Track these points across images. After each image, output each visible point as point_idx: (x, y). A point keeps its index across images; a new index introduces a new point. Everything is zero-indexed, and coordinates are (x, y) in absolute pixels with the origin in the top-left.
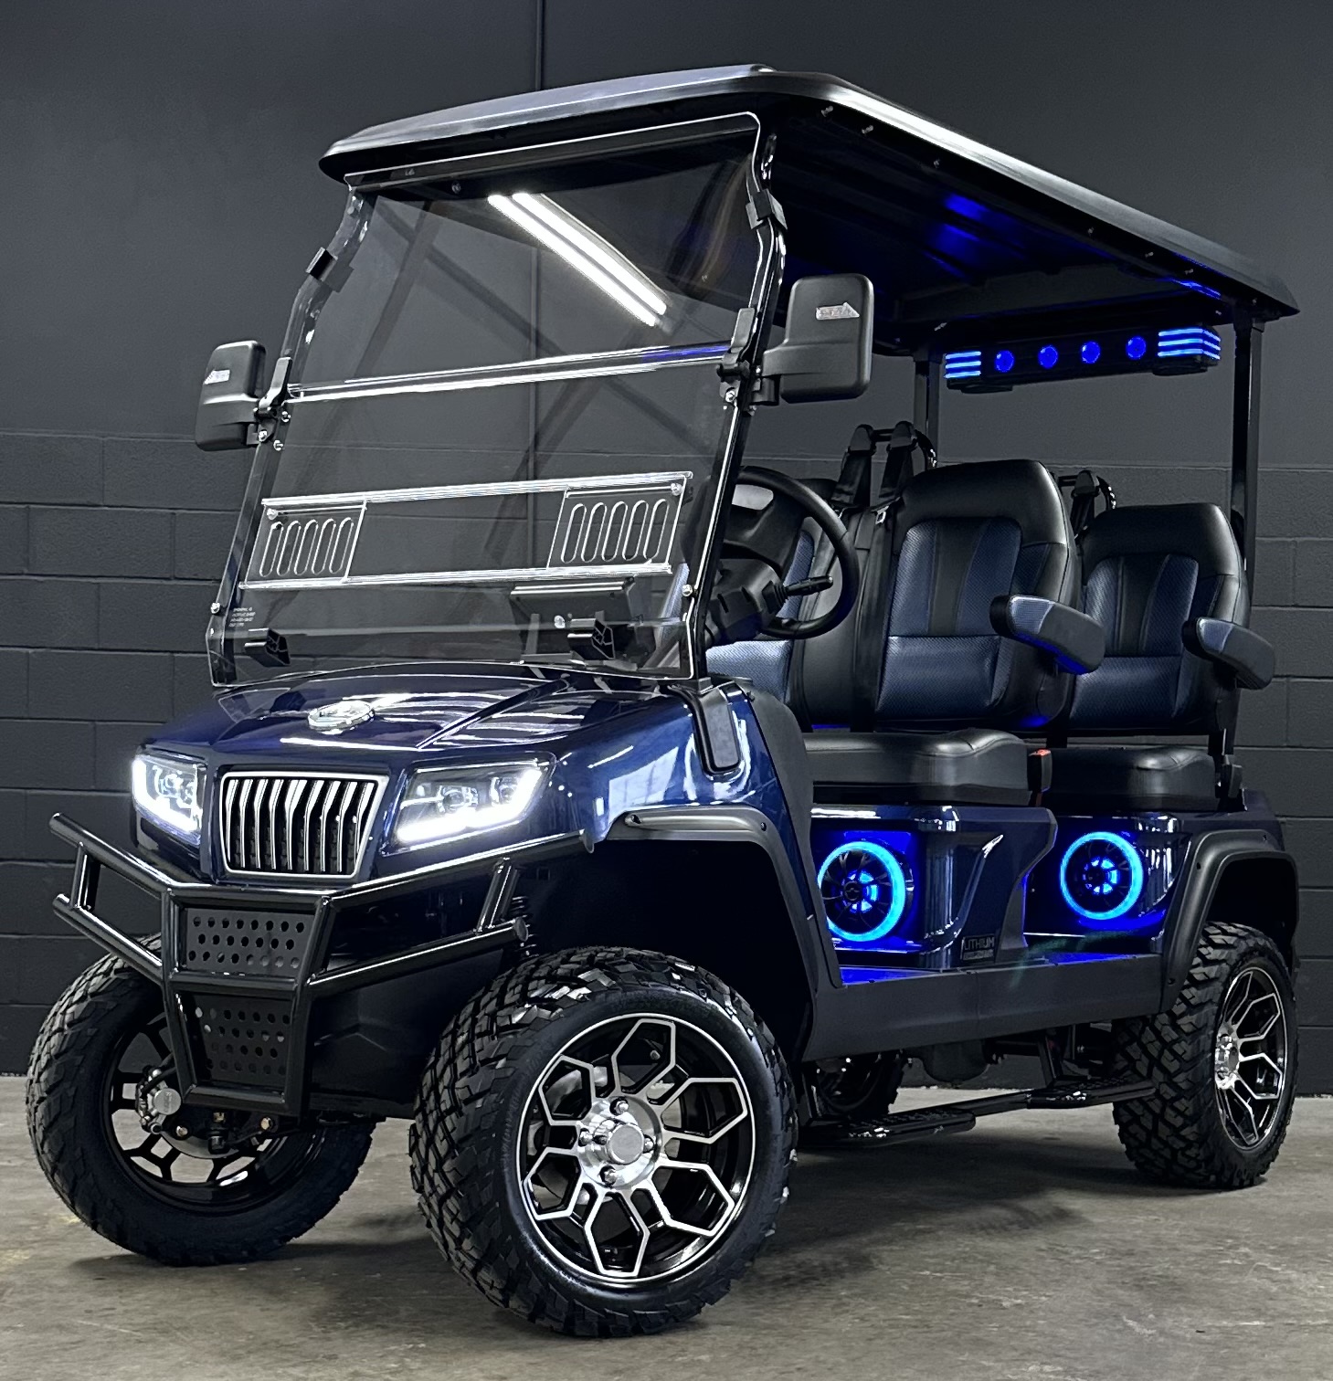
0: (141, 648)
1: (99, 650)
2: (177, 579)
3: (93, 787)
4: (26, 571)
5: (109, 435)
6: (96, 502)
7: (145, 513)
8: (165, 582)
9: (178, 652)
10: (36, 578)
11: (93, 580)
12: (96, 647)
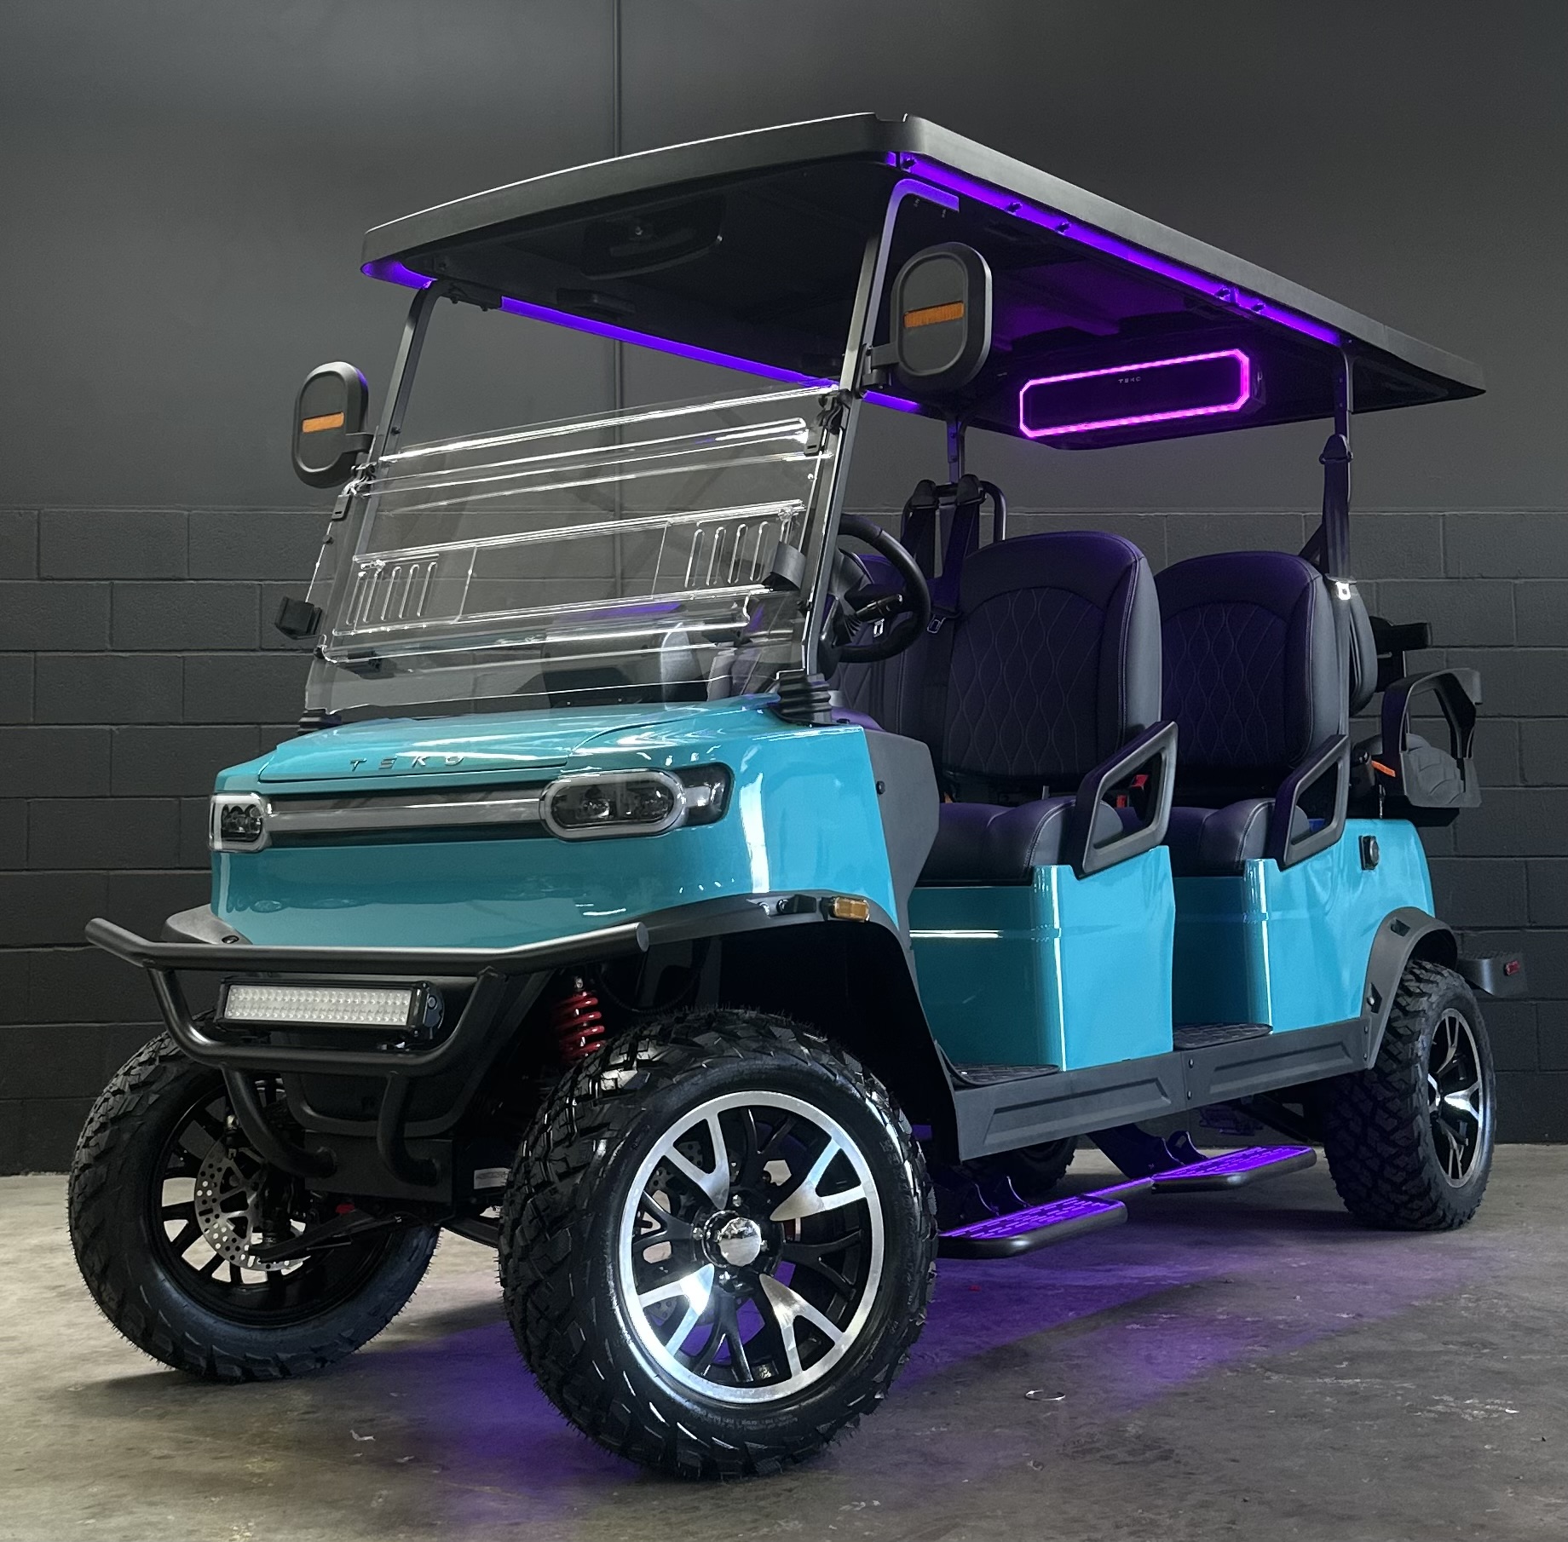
0: (227, 721)
1: (185, 724)
2: (263, 650)
3: (177, 865)
4: (109, 647)
5: (195, 509)
6: (181, 576)
7: (230, 586)
8: (252, 654)
9: (265, 723)
10: (120, 654)
11: (179, 655)
12: (181, 721)
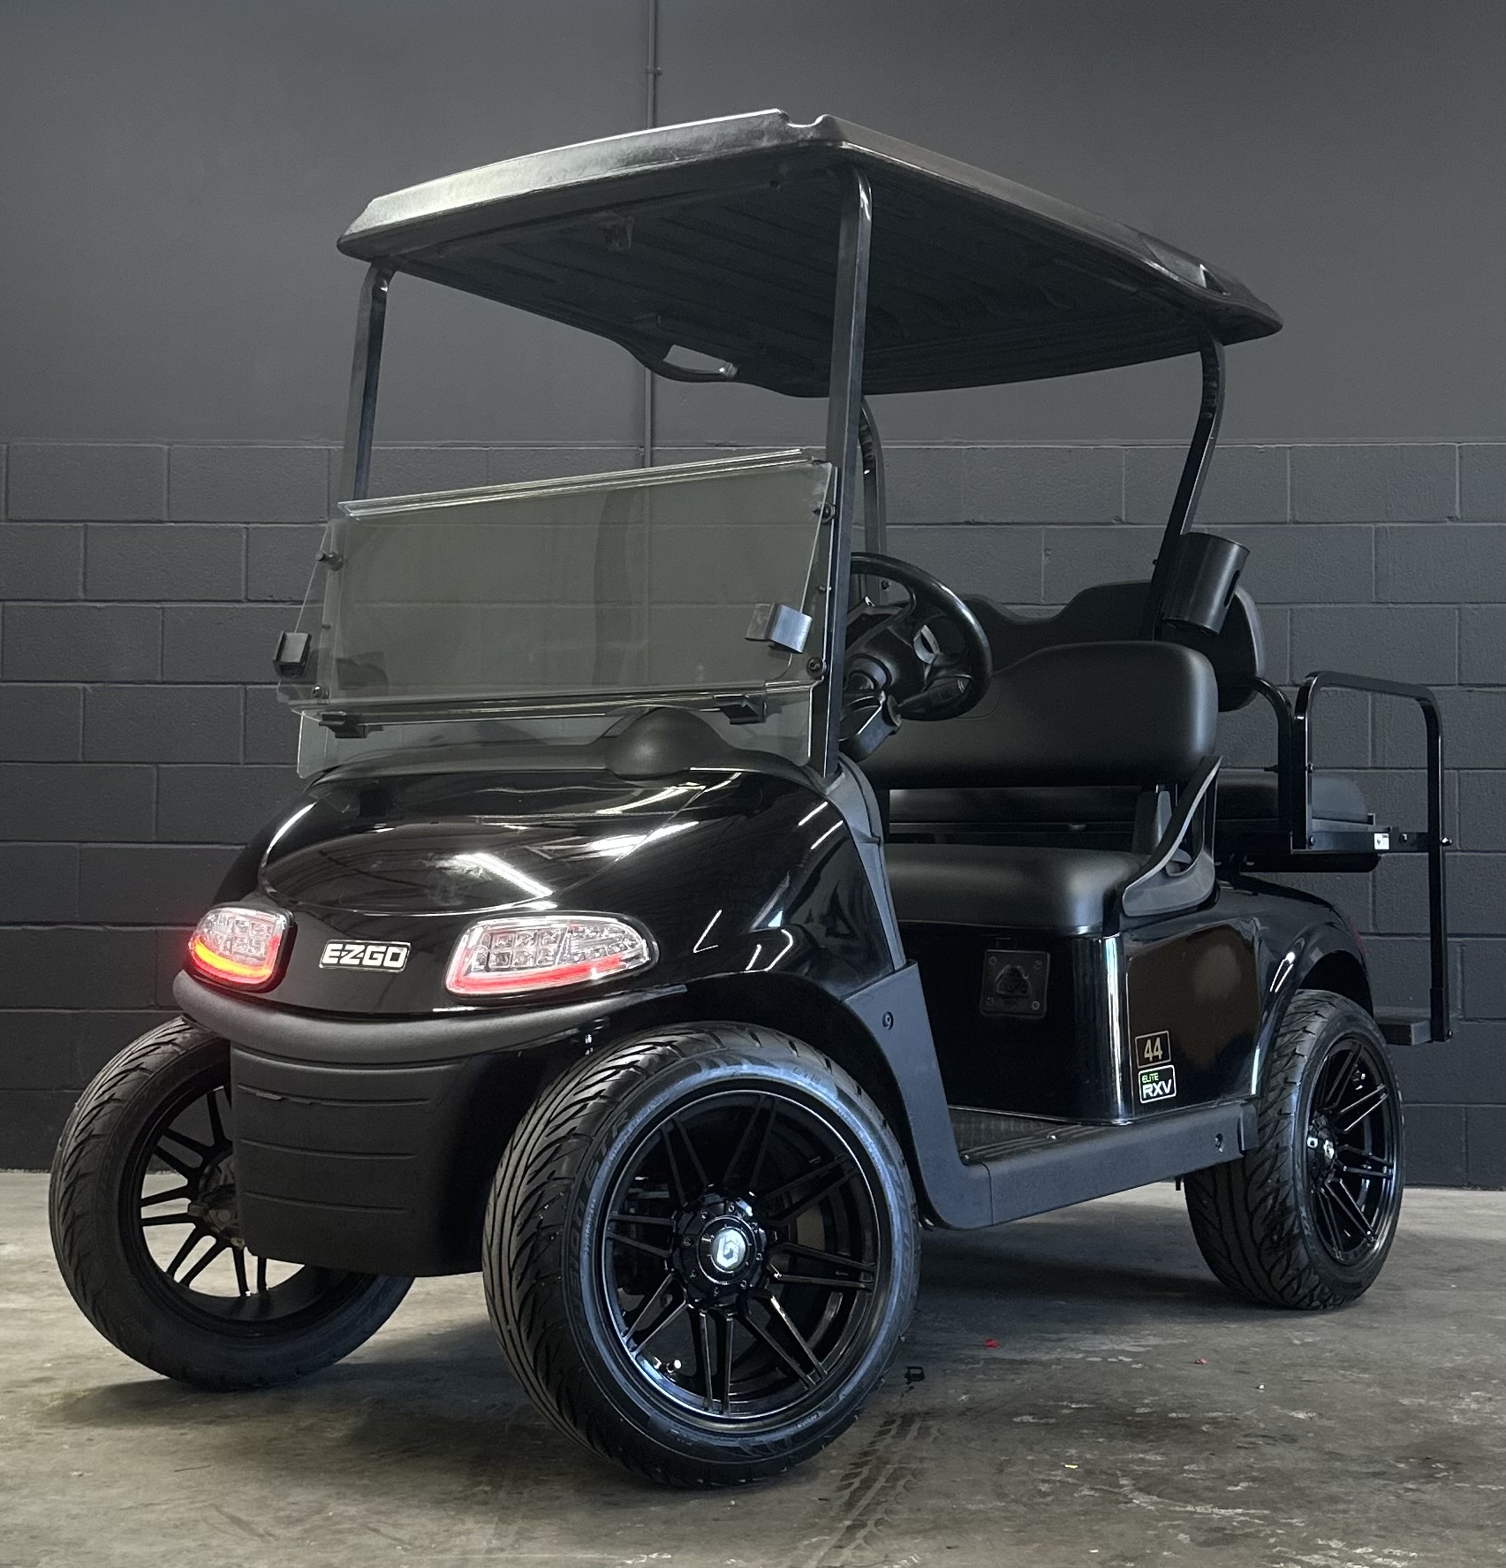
0: (209, 680)
1: (164, 683)
2: (249, 601)
4: (82, 597)
5: (177, 443)
6: (161, 518)
7: (214, 529)
8: (237, 605)
9: (252, 684)
10: (94, 604)
11: (158, 606)
12: (159, 678)
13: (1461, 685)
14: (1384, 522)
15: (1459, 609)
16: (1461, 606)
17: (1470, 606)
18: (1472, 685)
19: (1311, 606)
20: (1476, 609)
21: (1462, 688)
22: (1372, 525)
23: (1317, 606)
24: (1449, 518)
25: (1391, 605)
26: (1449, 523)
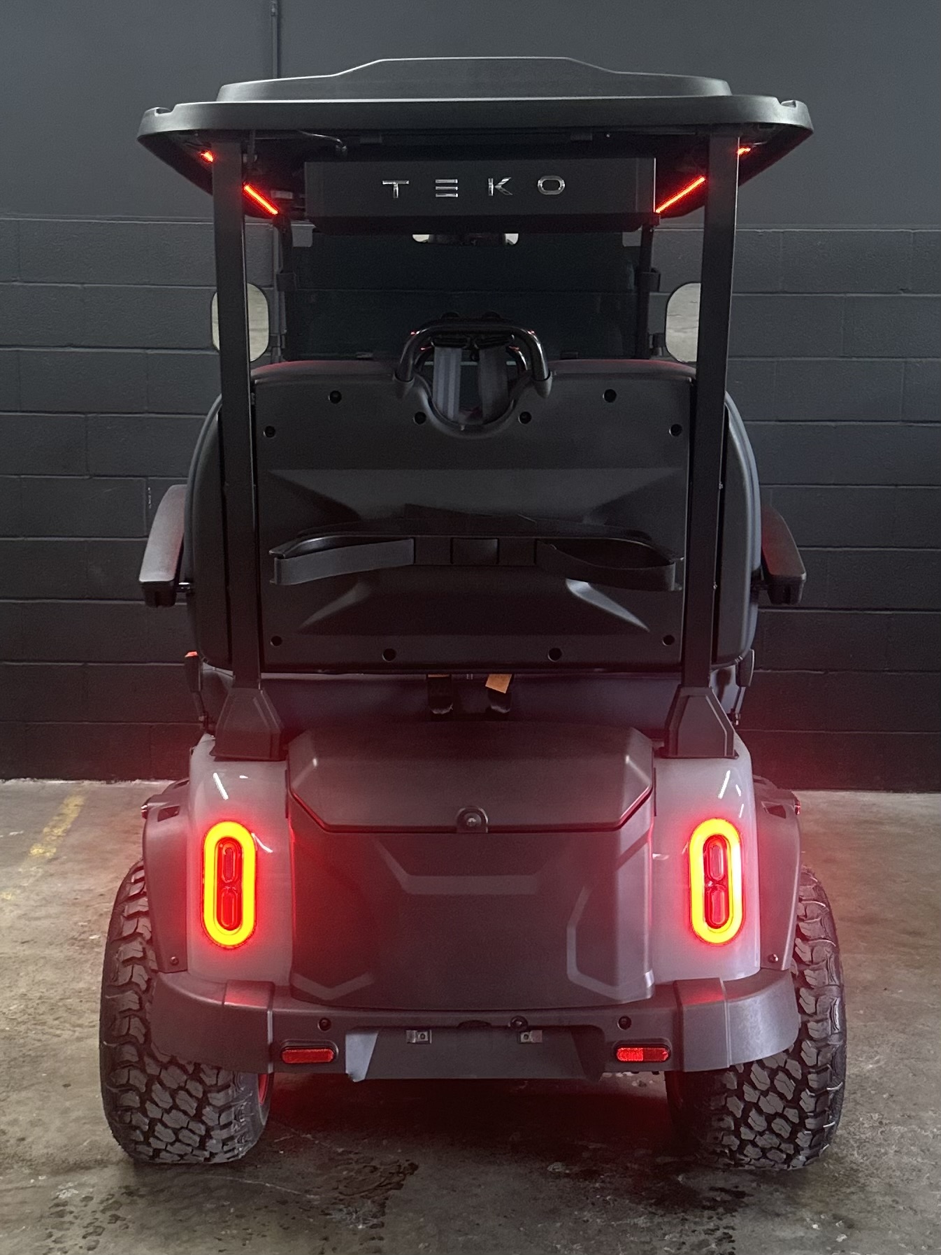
13: (903, 421)
14: (852, 293)
15: (906, 362)
16: (909, 360)
17: (914, 360)
18: (911, 422)
19: (794, 359)
20: (918, 363)
21: (903, 424)
22: (842, 295)
23: (799, 359)
24: (902, 290)
25: (854, 359)
26: (903, 295)
